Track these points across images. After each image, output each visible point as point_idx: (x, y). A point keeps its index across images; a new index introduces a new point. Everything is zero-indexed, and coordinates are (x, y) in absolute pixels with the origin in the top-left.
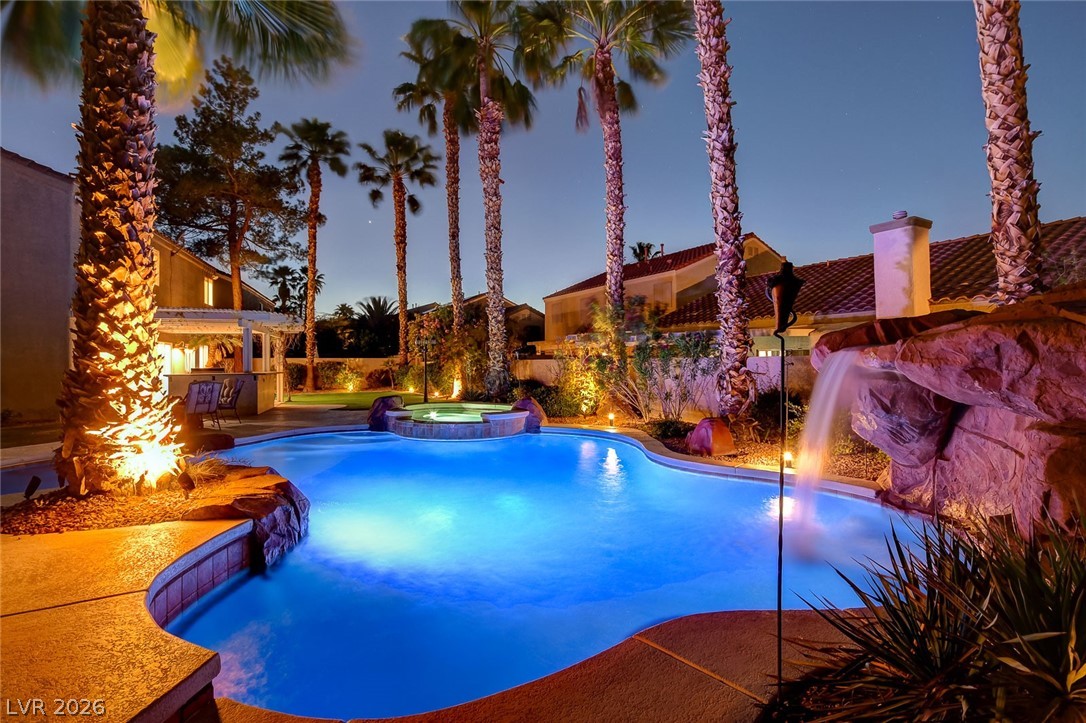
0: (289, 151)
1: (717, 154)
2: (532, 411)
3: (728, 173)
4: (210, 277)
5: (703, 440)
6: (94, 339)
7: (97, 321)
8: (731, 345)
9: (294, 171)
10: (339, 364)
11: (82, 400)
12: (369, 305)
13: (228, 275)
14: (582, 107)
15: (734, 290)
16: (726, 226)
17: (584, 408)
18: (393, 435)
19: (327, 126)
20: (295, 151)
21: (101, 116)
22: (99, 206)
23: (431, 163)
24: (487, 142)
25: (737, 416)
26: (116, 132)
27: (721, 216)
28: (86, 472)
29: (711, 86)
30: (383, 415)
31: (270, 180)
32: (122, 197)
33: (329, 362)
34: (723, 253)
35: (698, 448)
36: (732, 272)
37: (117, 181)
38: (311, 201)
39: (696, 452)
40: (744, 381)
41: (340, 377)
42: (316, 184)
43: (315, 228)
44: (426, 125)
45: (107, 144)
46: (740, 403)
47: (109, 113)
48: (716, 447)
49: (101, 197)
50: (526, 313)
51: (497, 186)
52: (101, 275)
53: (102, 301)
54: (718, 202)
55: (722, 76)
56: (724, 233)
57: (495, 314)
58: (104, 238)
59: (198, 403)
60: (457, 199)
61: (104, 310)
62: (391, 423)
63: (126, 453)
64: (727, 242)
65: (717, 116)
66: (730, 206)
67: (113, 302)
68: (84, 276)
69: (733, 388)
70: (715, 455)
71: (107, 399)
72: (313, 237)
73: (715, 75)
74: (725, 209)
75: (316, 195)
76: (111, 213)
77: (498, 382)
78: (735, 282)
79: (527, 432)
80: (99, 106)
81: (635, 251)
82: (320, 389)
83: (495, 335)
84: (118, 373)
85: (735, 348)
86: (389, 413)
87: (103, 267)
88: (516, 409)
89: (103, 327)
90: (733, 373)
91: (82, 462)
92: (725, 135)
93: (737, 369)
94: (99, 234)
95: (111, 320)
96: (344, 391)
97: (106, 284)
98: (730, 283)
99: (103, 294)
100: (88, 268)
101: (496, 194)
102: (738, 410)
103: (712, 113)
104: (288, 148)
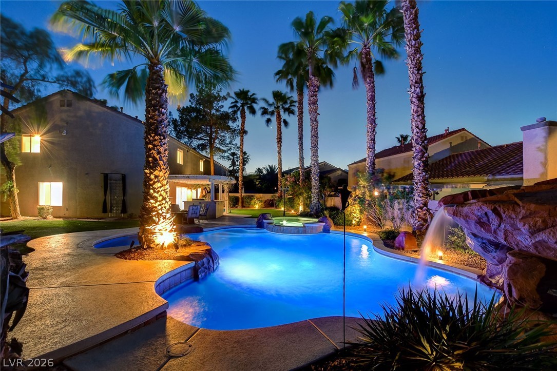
0: (233, 104)
1: (414, 100)
2: (326, 223)
3: (419, 109)
4: (202, 160)
5: (400, 242)
6: (148, 195)
7: (150, 189)
8: (419, 196)
9: (235, 112)
10: (252, 196)
11: (145, 216)
12: (268, 170)
13: (209, 158)
14: (355, 77)
15: (421, 168)
16: (417, 136)
17: (354, 222)
18: (265, 230)
19: (248, 91)
20: (235, 104)
21: (151, 118)
22: (150, 149)
23: (293, 104)
24: (312, 97)
25: (420, 231)
26: (155, 123)
27: (415, 131)
28: (146, 241)
29: (411, 65)
30: (262, 221)
31: (225, 117)
32: (157, 145)
33: (248, 195)
34: (416, 150)
35: (398, 246)
36: (420, 159)
37: (155, 140)
38: (242, 125)
39: (398, 249)
40: (425, 214)
41: (253, 202)
42: (243, 117)
43: (243, 137)
44: (289, 88)
45: (152, 128)
46: (423, 225)
47: (153, 116)
48: (406, 246)
49: (151, 146)
50: (340, 172)
51: (316, 117)
52: (151, 173)
53: (151, 182)
54: (414, 124)
55: (418, 60)
56: (416, 140)
57: (315, 177)
58: (152, 160)
59: (192, 214)
60: (302, 121)
61: (152, 186)
62: (265, 225)
63: (158, 235)
64: (418, 144)
65: (414, 81)
66: (420, 126)
67: (155, 183)
68: (146, 174)
69: (419, 217)
70: (406, 250)
71: (153, 216)
72: (242, 140)
73: (414, 60)
74: (417, 127)
75: (243, 122)
76: (154, 152)
77: (315, 208)
78: (422, 164)
79: (324, 232)
80: (150, 114)
81: (399, 139)
82: (244, 207)
83: (314, 186)
84: (156, 207)
85: (421, 197)
86: (264, 221)
87: (151, 170)
88: (319, 222)
89: (152, 191)
90: (419, 210)
91: (145, 237)
92: (418, 90)
93: (421, 208)
94: (150, 159)
95: (154, 189)
96: (254, 209)
97: (152, 177)
98: (419, 164)
99: (151, 180)
100: (147, 171)
101: (316, 121)
102: (422, 228)
103: (412, 79)
104: (232, 103)
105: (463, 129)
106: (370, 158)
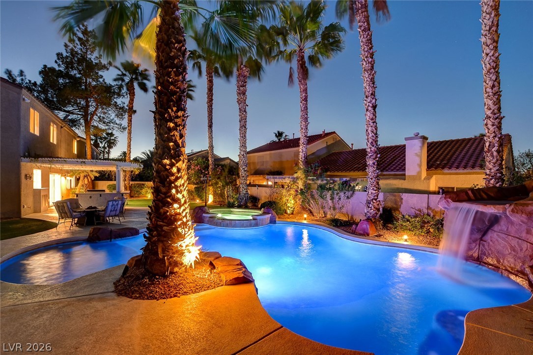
0: (119, 77)
1: (370, 108)
2: (272, 214)
3: (374, 117)
4: (75, 139)
5: (365, 229)
6: (169, 197)
7: (170, 188)
8: (373, 189)
9: (120, 87)
10: (143, 185)
11: (165, 228)
13: (85, 139)
14: (291, 76)
15: (375, 167)
16: (373, 139)
17: (289, 212)
19: (138, 66)
20: (122, 76)
21: (172, 83)
22: (170, 130)
23: (191, 89)
24: (241, 86)
25: (375, 219)
26: (177, 92)
27: (371, 135)
28: (170, 264)
29: (368, 79)
30: (201, 216)
31: (108, 89)
32: (180, 125)
33: (138, 184)
34: (371, 151)
35: (362, 233)
36: (374, 159)
37: (177, 117)
38: (129, 103)
39: (360, 234)
40: (378, 204)
41: (143, 191)
42: (132, 93)
43: (131, 117)
44: (197, 72)
45: (174, 98)
46: (377, 214)
47: (175, 82)
48: (371, 232)
49: (172, 125)
50: (228, 161)
52: (172, 165)
53: (173, 178)
54: (370, 129)
55: (373, 75)
56: (372, 142)
57: (244, 167)
58: (173, 146)
59: (111, 211)
61: (173, 183)
62: (206, 220)
63: (186, 254)
64: (373, 146)
65: (371, 92)
66: (375, 131)
67: (177, 179)
68: (165, 165)
69: (374, 207)
70: (370, 236)
71: (177, 228)
72: (130, 121)
73: (370, 74)
74: (373, 132)
75: (132, 100)
76: (176, 133)
77: (244, 199)
78: (376, 163)
79: (270, 223)
80: (171, 78)
81: (276, 135)
82: (133, 197)
83: (243, 177)
84: (179, 214)
85: (375, 191)
86: (204, 215)
87: (173, 160)
88: (264, 213)
89: (174, 191)
90: (374, 201)
91: (168, 259)
92: (374, 101)
93: (376, 200)
94: (171, 144)
95: (176, 187)
96: (146, 198)
97: (174, 170)
98: (374, 164)
99: (173, 175)
100: (167, 161)
101: (245, 111)
102: (376, 216)
103: (368, 90)
104: (118, 75)
105: (334, 133)
106: (304, 153)
